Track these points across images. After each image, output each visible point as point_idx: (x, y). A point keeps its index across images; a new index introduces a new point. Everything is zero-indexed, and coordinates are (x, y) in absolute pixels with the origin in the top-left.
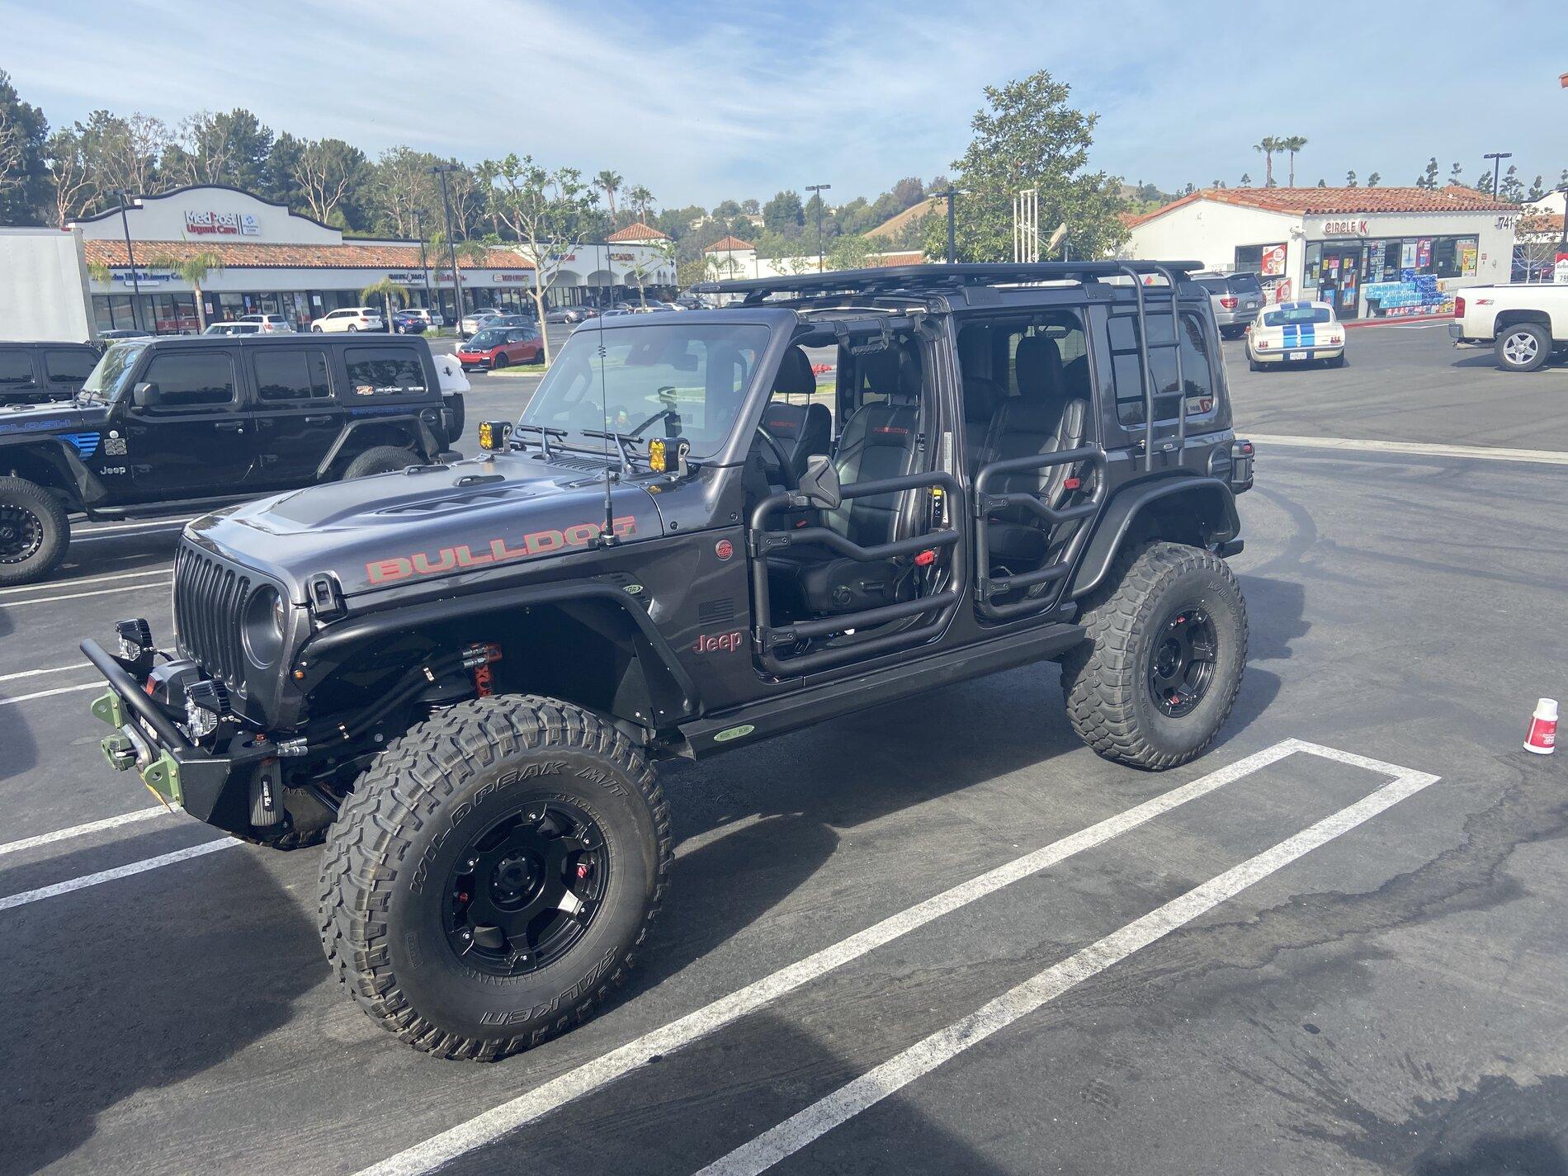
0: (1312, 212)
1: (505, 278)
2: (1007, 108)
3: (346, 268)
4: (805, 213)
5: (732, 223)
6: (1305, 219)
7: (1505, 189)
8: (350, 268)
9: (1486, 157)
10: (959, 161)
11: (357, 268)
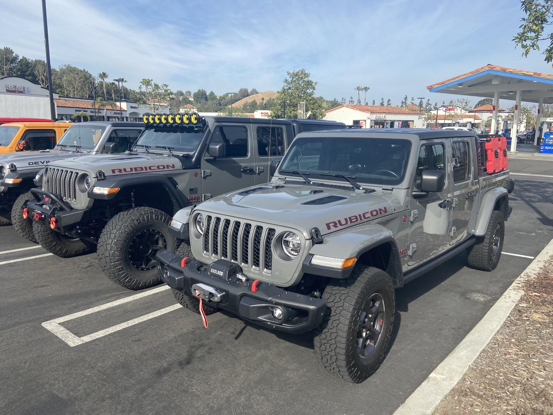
0: (372, 112)
1: (115, 113)
2: (293, 78)
3: (61, 107)
4: (208, 97)
5: (182, 98)
6: (371, 114)
7: (427, 106)
8: (62, 107)
9: (418, 98)
10: (279, 91)
11: (65, 107)
